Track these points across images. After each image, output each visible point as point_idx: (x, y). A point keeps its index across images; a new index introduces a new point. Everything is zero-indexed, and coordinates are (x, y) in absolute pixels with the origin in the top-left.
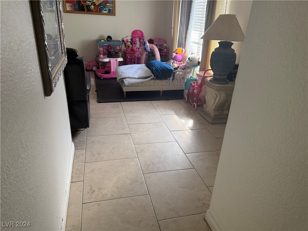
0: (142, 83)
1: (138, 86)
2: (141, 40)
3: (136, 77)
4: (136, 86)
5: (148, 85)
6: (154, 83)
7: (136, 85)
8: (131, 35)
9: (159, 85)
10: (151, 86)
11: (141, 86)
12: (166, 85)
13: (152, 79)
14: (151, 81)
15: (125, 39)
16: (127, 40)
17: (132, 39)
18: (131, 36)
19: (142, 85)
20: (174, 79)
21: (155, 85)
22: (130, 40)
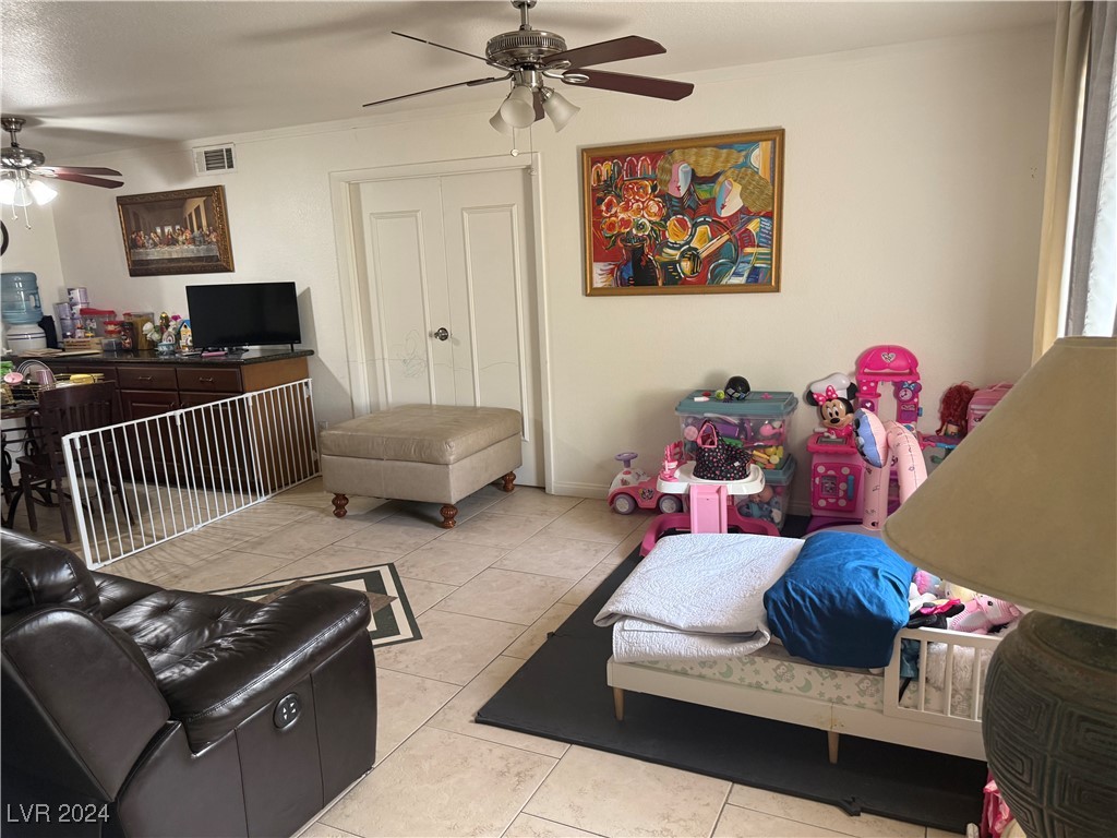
0: (706, 662)
1: (684, 673)
2: (902, 393)
3: (682, 625)
4: (676, 672)
5: (742, 679)
6: (779, 678)
7: (673, 668)
8: (853, 368)
9: (813, 692)
10: (758, 686)
11: (701, 677)
12: (861, 706)
13: (765, 652)
14: (758, 660)
15: (820, 389)
16: (828, 390)
17: (852, 390)
18: (850, 375)
19: (706, 671)
20: (916, 678)
21: (784, 686)
22: (843, 394)
